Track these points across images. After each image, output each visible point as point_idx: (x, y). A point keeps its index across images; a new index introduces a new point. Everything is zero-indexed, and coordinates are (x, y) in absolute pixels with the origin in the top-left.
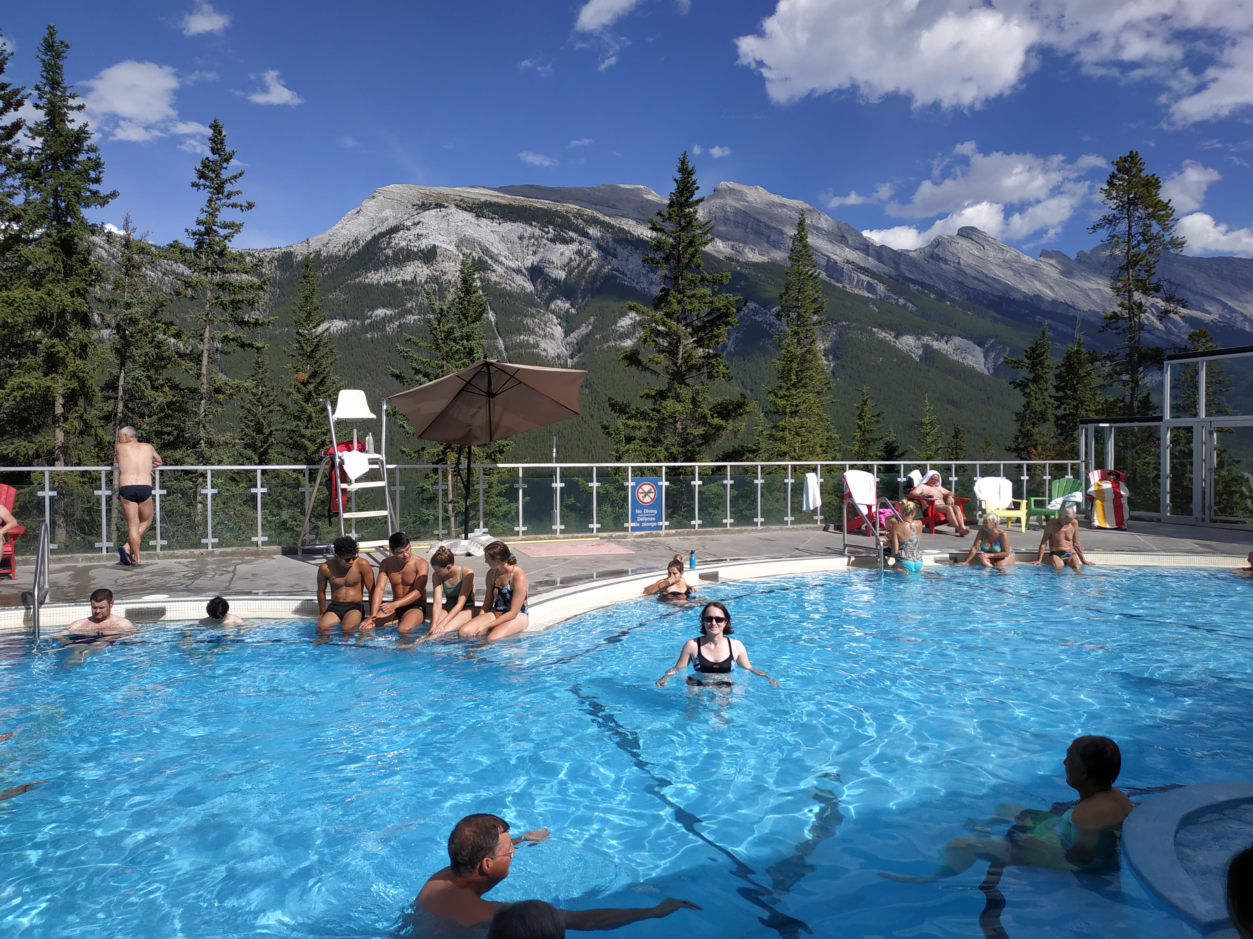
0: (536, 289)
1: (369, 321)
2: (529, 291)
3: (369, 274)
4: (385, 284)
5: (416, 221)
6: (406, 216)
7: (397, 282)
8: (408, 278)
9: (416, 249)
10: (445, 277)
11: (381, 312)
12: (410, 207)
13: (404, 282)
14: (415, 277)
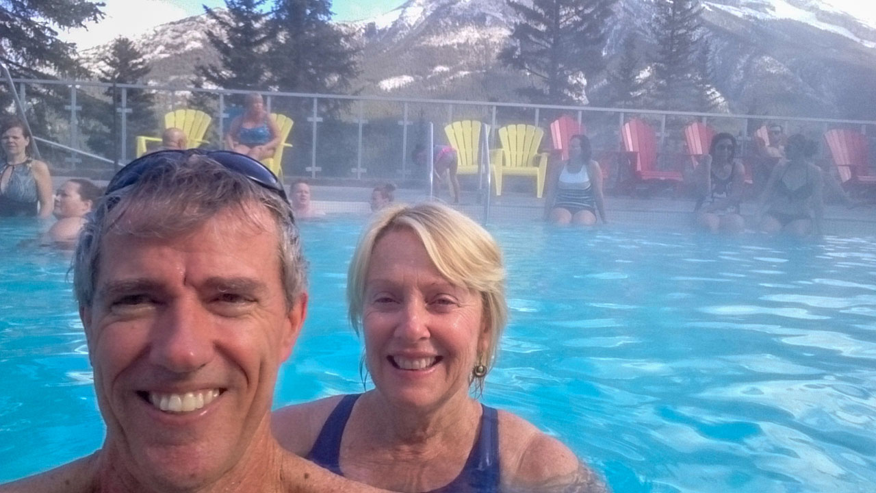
1: (429, 76)
3: (432, 39)
4: (444, 47)
7: (453, 44)
8: (462, 41)
10: (492, 40)
11: (439, 69)
13: (459, 45)
14: (468, 40)
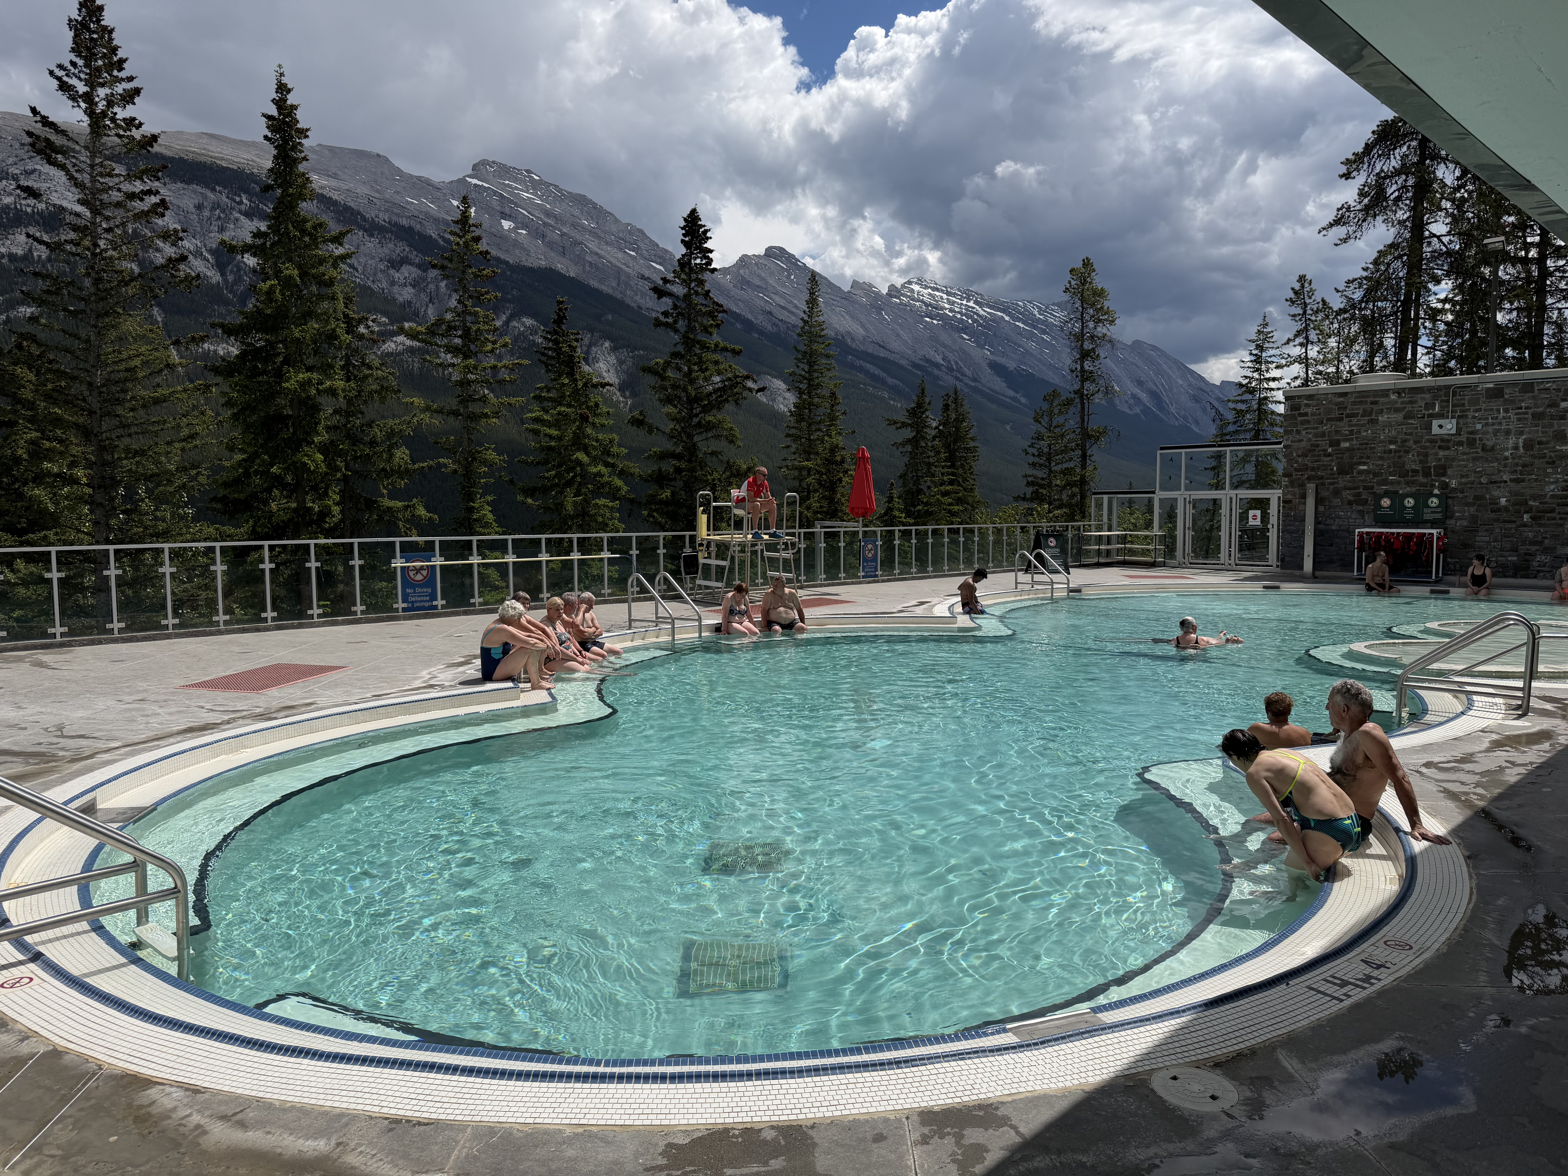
0: (225, 281)
2: (214, 281)
5: (29, 167)
6: (11, 160)
9: (29, 210)
12: (17, 146)
13: (12, 257)
